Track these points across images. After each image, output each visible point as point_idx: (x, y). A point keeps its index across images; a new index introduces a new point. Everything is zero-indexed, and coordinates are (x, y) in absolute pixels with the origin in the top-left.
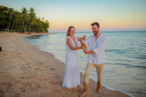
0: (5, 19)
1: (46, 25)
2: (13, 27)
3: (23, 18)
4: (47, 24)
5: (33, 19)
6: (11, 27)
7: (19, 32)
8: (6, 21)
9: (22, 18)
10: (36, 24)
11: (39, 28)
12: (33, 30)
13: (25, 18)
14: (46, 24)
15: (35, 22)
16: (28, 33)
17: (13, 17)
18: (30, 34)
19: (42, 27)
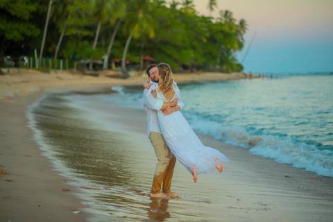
0: (27, 18)
1: (220, 36)
2: (58, 48)
3: (98, 14)
4: (226, 29)
5: (141, 15)
6: (50, 50)
7: (77, 69)
8: (33, 27)
9: (91, 12)
10: (152, 35)
11: (171, 51)
12: (145, 61)
13: (105, 11)
14: (222, 32)
15: (145, 25)
16: (120, 73)
17: (60, 9)
18: (125, 77)
19: (193, 48)
